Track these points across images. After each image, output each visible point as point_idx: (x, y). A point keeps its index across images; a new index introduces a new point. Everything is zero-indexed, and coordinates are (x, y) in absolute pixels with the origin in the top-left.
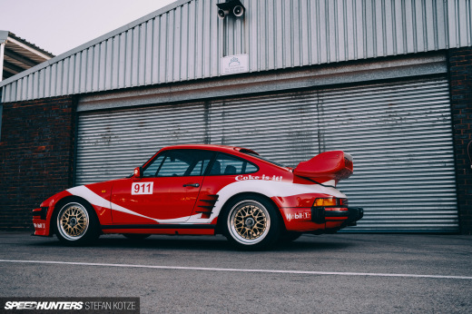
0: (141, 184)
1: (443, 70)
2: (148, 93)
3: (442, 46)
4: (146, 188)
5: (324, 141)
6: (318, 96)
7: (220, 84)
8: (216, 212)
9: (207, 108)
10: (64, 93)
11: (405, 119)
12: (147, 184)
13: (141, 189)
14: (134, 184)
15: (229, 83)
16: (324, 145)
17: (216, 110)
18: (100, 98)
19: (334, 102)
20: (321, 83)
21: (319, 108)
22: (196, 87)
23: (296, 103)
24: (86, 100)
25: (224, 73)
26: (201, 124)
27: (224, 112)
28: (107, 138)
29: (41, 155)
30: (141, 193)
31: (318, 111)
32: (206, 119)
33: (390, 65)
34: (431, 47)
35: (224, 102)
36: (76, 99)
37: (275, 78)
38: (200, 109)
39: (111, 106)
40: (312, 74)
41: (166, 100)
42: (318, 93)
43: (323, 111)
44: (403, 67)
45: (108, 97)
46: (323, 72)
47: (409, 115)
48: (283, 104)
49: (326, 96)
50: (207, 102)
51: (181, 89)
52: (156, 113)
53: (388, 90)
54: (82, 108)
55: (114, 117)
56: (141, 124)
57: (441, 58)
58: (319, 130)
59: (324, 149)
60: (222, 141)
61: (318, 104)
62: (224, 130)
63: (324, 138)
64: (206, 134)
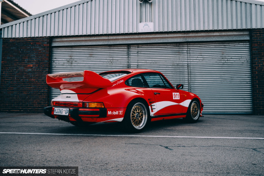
1: (248, 38)
2: (96, 38)
3: (249, 27)
5: (190, 69)
6: (188, 47)
7: (136, 37)
9: (129, 49)
10: (45, 35)
11: (229, 60)
15: (141, 36)
17: (133, 50)
19: (195, 49)
20: (190, 40)
22: (123, 37)
23: (176, 49)
24: (57, 40)
25: (140, 31)
26: (125, 57)
27: (138, 52)
28: (70, 62)
29: (30, 70)
31: (187, 54)
32: (128, 54)
33: (223, 34)
34: (244, 27)
35: (138, 46)
36: (51, 39)
37: (166, 36)
38: (125, 49)
39: (73, 44)
40: (185, 35)
41: (106, 43)
42: (188, 45)
43: (190, 54)
44: (230, 35)
47: (231, 58)
48: (170, 49)
49: (192, 47)
50: (129, 46)
51: (115, 38)
52: (99, 49)
54: (54, 44)
55: (75, 50)
56: (91, 55)
57: (247, 33)
58: (188, 64)
59: (191, 73)
60: (137, 66)
61: (187, 50)
62: (138, 61)
63: (190, 67)
64: (128, 63)
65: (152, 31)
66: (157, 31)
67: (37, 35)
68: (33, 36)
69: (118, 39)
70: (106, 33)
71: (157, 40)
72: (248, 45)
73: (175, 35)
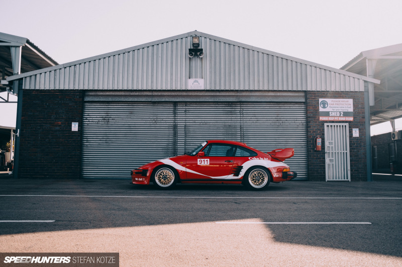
0: (203, 160)
1: (304, 101)
2: (137, 94)
3: (304, 89)
4: (206, 162)
5: (243, 131)
6: (241, 106)
7: (184, 94)
8: (242, 174)
9: (175, 107)
10: (77, 88)
11: (285, 123)
12: (206, 160)
13: (203, 162)
14: (199, 160)
16: (243, 133)
17: (180, 108)
18: (101, 94)
21: (241, 113)
23: (228, 109)
24: (91, 94)
25: (189, 88)
26: (171, 116)
27: (186, 110)
28: (106, 119)
29: (58, 128)
30: (203, 164)
31: (240, 115)
32: (175, 113)
34: (299, 89)
35: (186, 104)
36: (83, 93)
38: (171, 107)
40: (238, 94)
41: (150, 99)
42: (241, 104)
43: (244, 115)
44: (285, 96)
45: (107, 93)
47: (287, 121)
48: (221, 108)
49: (245, 107)
50: (175, 104)
52: (141, 106)
53: (277, 107)
54: (87, 99)
55: (111, 106)
56: (131, 113)
57: (303, 94)
58: (241, 125)
59: (243, 135)
60: (185, 127)
61: (240, 111)
62: (186, 121)
63: (243, 129)
64: (175, 122)
65: (203, 88)
66: (208, 89)
67: (67, 88)
68: (62, 88)
69: (164, 96)
70: (150, 88)
71: (208, 98)
72: (303, 106)
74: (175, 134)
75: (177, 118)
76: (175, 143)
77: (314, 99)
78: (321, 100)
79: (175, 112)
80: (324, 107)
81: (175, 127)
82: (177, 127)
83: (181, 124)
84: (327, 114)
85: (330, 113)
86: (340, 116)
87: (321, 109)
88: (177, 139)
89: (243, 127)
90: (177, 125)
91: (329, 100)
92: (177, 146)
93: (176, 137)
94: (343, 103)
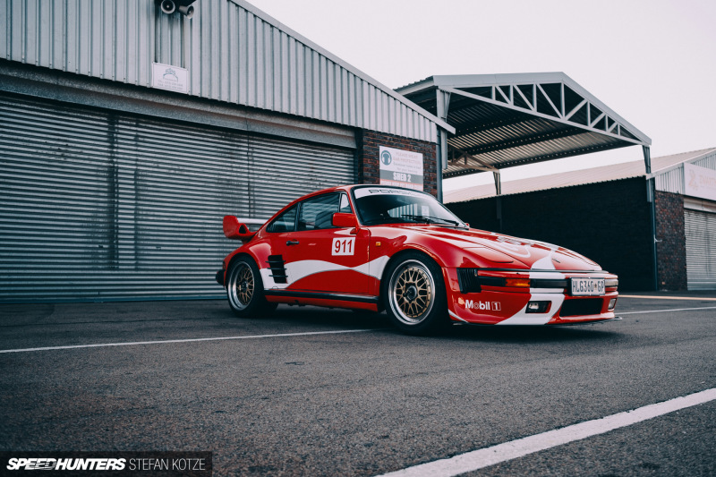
5: (254, 195)
6: (249, 143)
9: (113, 123)
11: (323, 185)
16: (254, 200)
17: (126, 130)
19: (264, 151)
20: (258, 129)
21: (250, 158)
23: (225, 144)
25: (156, 85)
26: (104, 146)
27: (138, 136)
31: (248, 160)
32: (112, 140)
34: (352, 123)
35: (138, 122)
37: (208, 109)
38: (102, 124)
40: (247, 116)
41: (52, 96)
42: (249, 139)
43: (254, 161)
46: (258, 117)
47: (326, 182)
48: (211, 143)
49: (256, 145)
50: (113, 117)
51: (77, 85)
53: (310, 152)
57: (349, 134)
58: (249, 182)
60: (136, 175)
61: (248, 152)
62: (137, 160)
63: (254, 191)
64: (112, 162)
65: (185, 90)
71: (188, 115)
72: (351, 158)
73: (227, 112)
74: (113, 190)
75: (118, 153)
76: (112, 212)
77: (372, 145)
78: (382, 149)
79: (114, 138)
80: (386, 163)
81: (112, 173)
82: (117, 173)
83: (126, 167)
84: (390, 175)
85: (394, 174)
86: (407, 182)
87: (382, 167)
88: (118, 203)
89: (254, 187)
90: (118, 168)
91: (393, 152)
92: (118, 219)
93: (114, 197)
94: (411, 159)
